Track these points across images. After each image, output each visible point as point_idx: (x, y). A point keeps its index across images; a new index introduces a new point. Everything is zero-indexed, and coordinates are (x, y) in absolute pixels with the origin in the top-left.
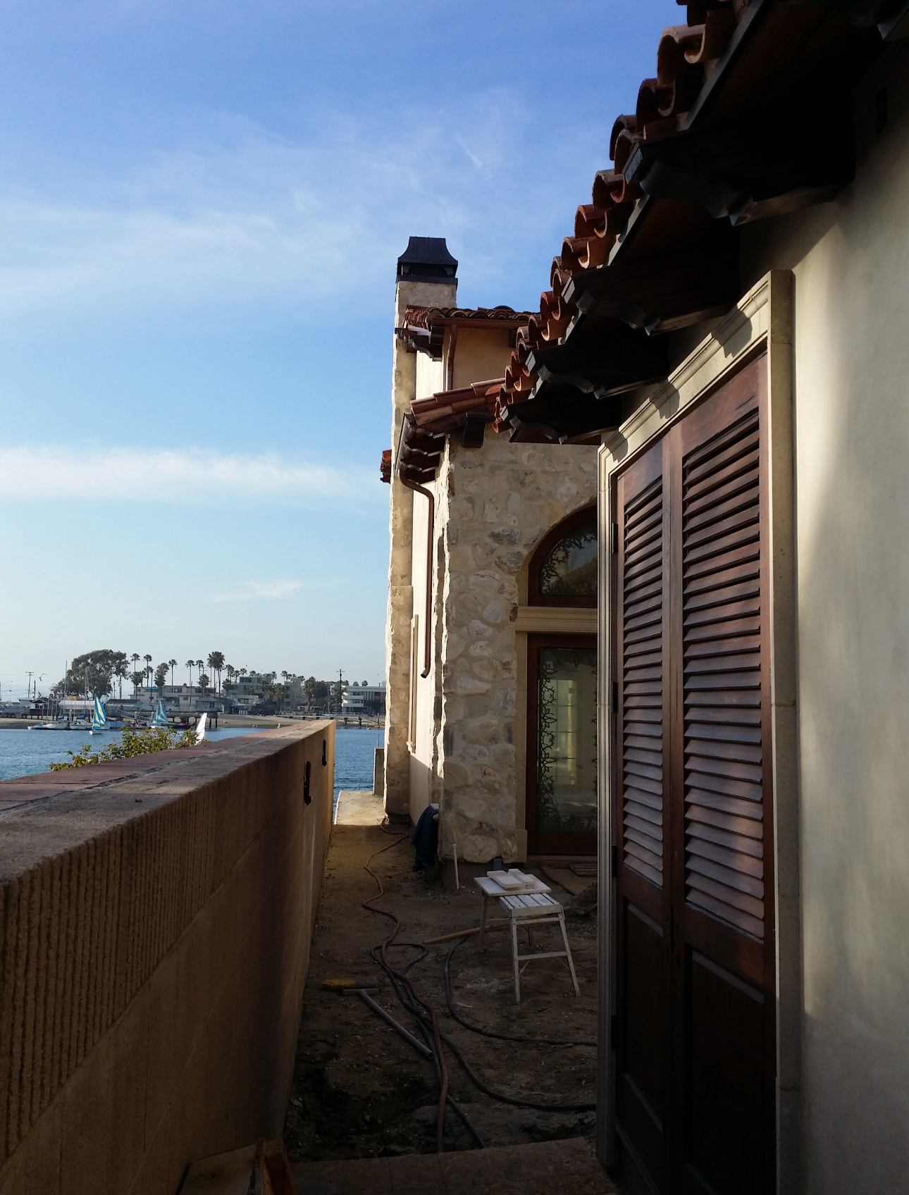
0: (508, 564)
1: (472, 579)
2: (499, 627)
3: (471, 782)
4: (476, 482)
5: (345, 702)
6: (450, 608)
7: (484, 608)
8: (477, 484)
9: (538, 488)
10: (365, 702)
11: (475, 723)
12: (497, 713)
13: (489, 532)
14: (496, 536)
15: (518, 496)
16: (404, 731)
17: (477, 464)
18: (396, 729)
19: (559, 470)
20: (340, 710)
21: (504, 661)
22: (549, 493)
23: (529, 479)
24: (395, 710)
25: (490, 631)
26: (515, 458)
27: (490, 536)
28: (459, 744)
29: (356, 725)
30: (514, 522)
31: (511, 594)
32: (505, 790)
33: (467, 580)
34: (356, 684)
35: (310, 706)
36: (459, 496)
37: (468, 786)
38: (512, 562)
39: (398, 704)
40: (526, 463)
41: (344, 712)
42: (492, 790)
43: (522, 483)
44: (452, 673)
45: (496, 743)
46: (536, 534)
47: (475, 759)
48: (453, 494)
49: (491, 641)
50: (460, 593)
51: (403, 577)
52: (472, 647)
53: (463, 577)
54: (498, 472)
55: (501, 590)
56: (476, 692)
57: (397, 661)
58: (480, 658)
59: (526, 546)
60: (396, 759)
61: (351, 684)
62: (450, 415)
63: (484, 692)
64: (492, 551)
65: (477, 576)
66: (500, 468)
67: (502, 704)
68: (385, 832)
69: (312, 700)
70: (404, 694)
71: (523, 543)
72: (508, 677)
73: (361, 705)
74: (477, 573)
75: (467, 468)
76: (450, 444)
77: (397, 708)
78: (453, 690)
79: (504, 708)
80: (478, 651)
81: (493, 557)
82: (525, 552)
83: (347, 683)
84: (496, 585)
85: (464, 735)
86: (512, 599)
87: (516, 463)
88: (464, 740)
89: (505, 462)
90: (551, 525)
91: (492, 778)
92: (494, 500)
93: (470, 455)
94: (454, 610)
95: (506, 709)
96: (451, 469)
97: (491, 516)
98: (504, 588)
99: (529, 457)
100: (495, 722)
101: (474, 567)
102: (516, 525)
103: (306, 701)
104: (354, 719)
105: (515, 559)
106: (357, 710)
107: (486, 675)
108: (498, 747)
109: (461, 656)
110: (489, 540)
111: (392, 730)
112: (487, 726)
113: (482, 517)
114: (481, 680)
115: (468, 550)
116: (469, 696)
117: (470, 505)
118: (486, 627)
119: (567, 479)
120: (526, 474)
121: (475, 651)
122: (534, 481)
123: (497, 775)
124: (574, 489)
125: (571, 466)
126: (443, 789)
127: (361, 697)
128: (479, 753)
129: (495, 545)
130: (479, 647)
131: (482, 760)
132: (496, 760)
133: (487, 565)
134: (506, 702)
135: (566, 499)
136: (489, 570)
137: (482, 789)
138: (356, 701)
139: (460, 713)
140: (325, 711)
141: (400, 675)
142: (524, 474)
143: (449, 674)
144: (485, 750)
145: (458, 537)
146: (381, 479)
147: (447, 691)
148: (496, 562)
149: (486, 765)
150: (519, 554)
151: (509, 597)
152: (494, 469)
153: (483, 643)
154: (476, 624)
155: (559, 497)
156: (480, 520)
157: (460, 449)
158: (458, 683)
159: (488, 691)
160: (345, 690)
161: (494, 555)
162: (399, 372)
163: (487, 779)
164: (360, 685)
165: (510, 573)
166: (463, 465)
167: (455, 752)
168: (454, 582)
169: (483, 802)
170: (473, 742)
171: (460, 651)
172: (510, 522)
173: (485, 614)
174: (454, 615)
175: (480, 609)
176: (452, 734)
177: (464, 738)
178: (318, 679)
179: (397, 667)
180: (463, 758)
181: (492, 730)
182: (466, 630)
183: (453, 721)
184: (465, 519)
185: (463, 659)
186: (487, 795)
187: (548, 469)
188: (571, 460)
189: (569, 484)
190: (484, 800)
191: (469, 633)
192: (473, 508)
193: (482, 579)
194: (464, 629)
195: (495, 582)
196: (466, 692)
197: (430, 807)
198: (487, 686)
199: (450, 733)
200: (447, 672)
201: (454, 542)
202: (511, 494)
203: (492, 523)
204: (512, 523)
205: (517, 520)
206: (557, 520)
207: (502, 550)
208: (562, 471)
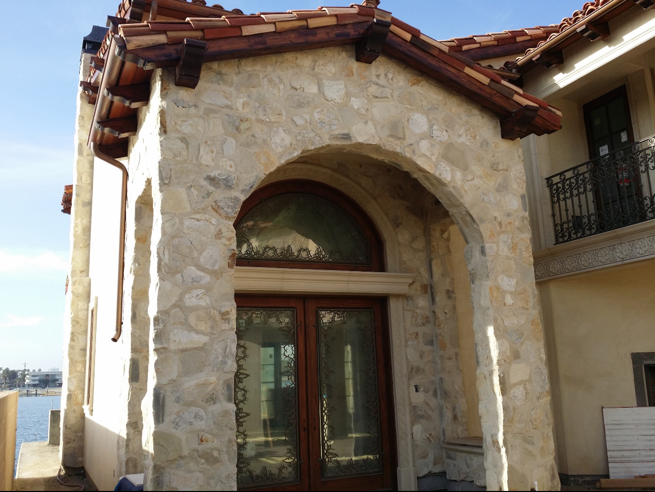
0: (225, 209)
1: (187, 222)
2: (216, 274)
3: (186, 452)
4: (190, 122)
5: (27, 381)
6: (161, 253)
7: (201, 253)
8: (191, 125)
9: (253, 136)
10: (40, 380)
11: (190, 383)
12: (215, 369)
13: (205, 175)
14: (212, 180)
15: (234, 142)
16: (80, 396)
17: (191, 104)
18: (73, 396)
19: (273, 120)
20: (24, 386)
21: (223, 310)
22: (265, 141)
23: (243, 126)
24: (73, 380)
25: (207, 279)
26: (230, 103)
27: (205, 179)
28: (171, 407)
29: (34, 394)
30: (231, 166)
31: (229, 239)
32: (225, 457)
33: (181, 223)
34: (34, 371)
35: (6, 384)
36: (172, 135)
37: (181, 457)
38: (229, 206)
39: (75, 374)
40: (240, 109)
41: (26, 387)
42: (211, 459)
43: (238, 129)
44: (164, 326)
45: (214, 403)
46: (252, 180)
47: (191, 424)
48: (165, 132)
49: (208, 290)
50: (173, 237)
51: (81, 272)
52: (187, 296)
53: (177, 220)
54: (212, 115)
55: (219, 235)
56: (192, 346)
57: (75, 338)
58: (196, 308)
59: (243, 191)
60: (73, 420)
61: (31, 371)
62: (163, 44)
63: (201, 345)
64: (209, 194)
65: (192, 220)
66: (214, 111)
67: (220, 358)
68: (62, 484)
69: (7, 381)
70: (81, 366)
71: (241, 188)
72: (228, 328)
73: (37, 382)
74: (193, 216)
75: (180, 107)
76: (162, 80)
77: (74, 378)
78: (165, 345)
79: (224, 363)
80: (194, 299)
81: (210, 201)
82: (243, 198)
83: (29, 370)
84: (213, 230)
85: (178, 397)
86: (230, 245)
87: (232, 109)
88: (177, 402)
89: (220, 106)
90: (267, 173)
91: (210, 445)
92: (209, 143)
93: (184, 94)
94: (167, 256)
95: (225, 363)
96: (163, 107)
97: (206, 158)
98: (221, 234)
99: (244, 105)
100: (213, 379)
101: (189, 209)
102: (233, 169)
103: (3, 381)
104: (33, 391)
105: (231, 204)
106: (34, 386)
107: (203, 327)
108: (216, 408)
109: (175, 306)
110: (204, 183)
111: (69, 397)
112: (205, 385)
113: (197, 159)
114: (198, 332)
115: (182, 192)
116: (184, 351)
117: (184, 146)
118: (202, 274)
119: (281, 130)
120: (242, 121)
121: (191, 300)
122: (249, 129)
123: (216, 440)
124: (288, 140)
125: (284, 118)
126: (152, 464)
127: (37, 378)
128: (196, 417)
129: (212, 189)
130: (194, 296)
131: (199, 425)
132: (214, 423)
133: (203, 209)
134: (225, 356)
135: (280, 150)
136: (205, 214)
137: (198, 459)
138: (34, 380)
139: (174, 370)
140: (15, 387)
141: (77, 351)
142: (239, 120)
143: (161, 326)
144: (202, 413)
145: (170, 177)
146: (62, 211)
147: (159, 346)
148: (212, 207)
149: (203, 430)
150: (236, 199)
151: (228, 243)
152: (209, 112)
153: (199, 292)
154: (192, 271)
155: (273, 146)
156: (194, 162)
157: (172, 87)
158: (172, 337)
159: (205, 344)
160: (27, 374)
161: (210, 199)
162: (82, 117)
163: (205, 446)
164: (37, 371)
165: (227, 218)
166: (176, 103)
167: (167, 419)
168: (167, 225)
169: (201, 475)
170: (189, 404)
171: (174, 299)
172: (225, 167)
173: (202, 260)
174: (166, 259)
175: (195, 254)
176: (164, 398)
177: (178, 400)
178: (11, 369)
179: (75, 344)
180: (177, 425)
181: (210, 388)
182: (181, 278)
183: (164, 381)
184: (178, 159)
185: (178, 309)
186: (204, 466)
187: (263, 118)
188: (284, 112)
189: (283, 135)
190: (201, 472)
191: (183, 281)
192: (187, 148)
193: (198, 223)
194: (179, 276)
195: (211, 227)
196: (180, 347)
197: (125, 479)
198: (204, 339)
199: (161, 395)
200: (158, 325)
201: (167, 182)
202: (226, 138)
203: (207, 166)
204: (229, 168)
205: (233, 165)
206: (272, 169)
207: (220, 195)
208: (276, 122)
